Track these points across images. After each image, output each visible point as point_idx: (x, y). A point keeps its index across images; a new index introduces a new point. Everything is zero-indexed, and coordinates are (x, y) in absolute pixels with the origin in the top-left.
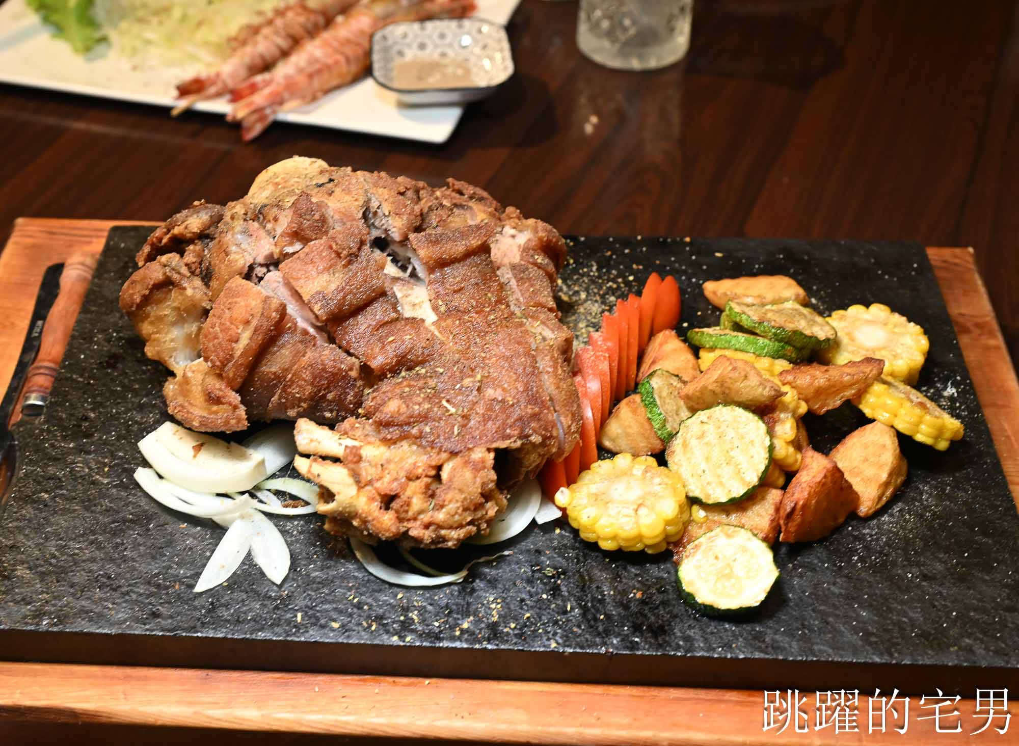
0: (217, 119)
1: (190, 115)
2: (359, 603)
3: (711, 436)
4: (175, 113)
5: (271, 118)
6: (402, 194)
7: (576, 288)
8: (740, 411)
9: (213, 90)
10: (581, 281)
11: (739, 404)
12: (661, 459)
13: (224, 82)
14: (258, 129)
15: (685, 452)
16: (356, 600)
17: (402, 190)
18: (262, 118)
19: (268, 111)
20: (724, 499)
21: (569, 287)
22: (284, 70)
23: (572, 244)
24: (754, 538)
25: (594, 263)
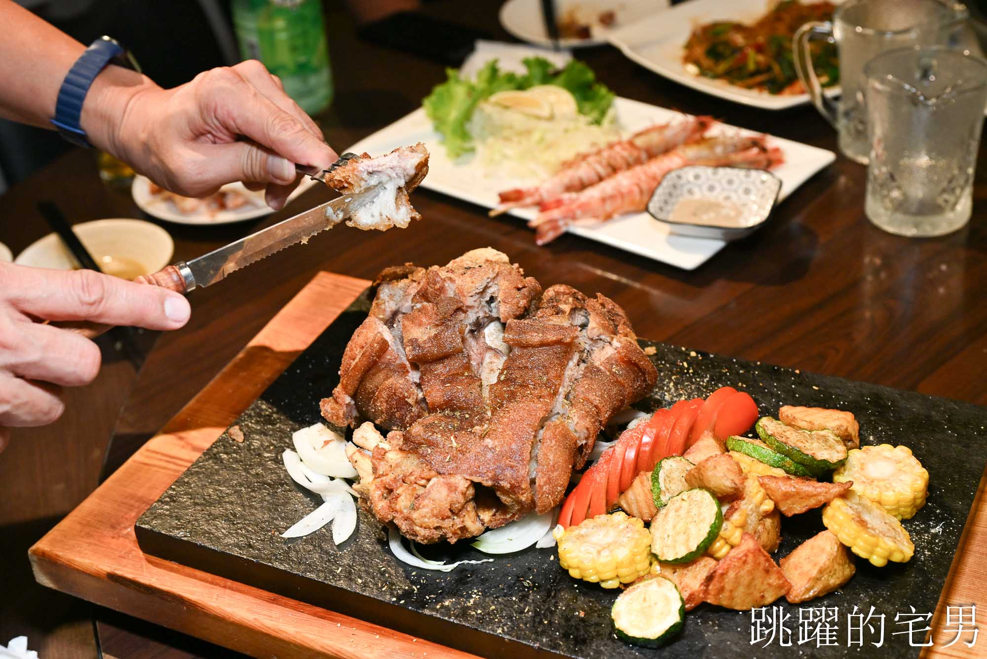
0: (522, 223)
1: (505, 218)
2: (385, 571)
3: (683, 512)
4: (492, 214)
5: (564, 229)
6: (519, 289)
7: (681, 392)
8: (707, 495)
9: (529, 200)
10: (689, 387)
11: (708, 489)
12: (647, 525)
13: (541, 196)
14: (550, 236)
15: (664, 520)
16: (383, 569)
17: (520, 286)
18: (555, 228)
19: (561, 223)
20: (670, 559)
21: (677, 389)
22: (592, 194)
23: (700, 358)
24: (675, 590)
25: (708, 376)
